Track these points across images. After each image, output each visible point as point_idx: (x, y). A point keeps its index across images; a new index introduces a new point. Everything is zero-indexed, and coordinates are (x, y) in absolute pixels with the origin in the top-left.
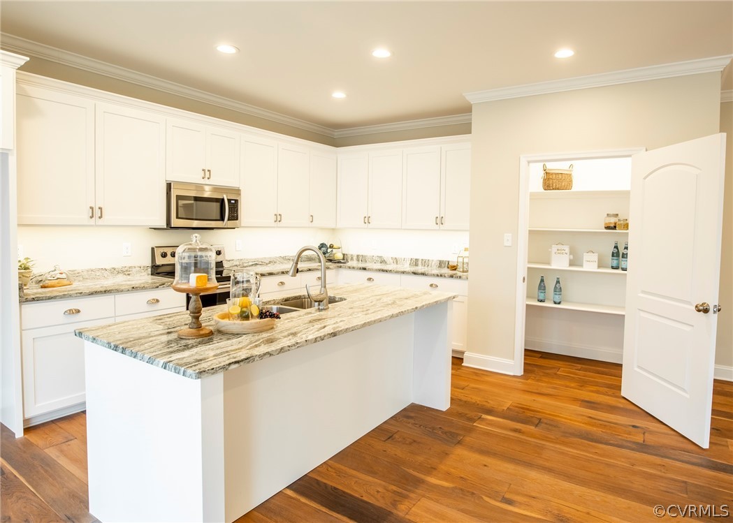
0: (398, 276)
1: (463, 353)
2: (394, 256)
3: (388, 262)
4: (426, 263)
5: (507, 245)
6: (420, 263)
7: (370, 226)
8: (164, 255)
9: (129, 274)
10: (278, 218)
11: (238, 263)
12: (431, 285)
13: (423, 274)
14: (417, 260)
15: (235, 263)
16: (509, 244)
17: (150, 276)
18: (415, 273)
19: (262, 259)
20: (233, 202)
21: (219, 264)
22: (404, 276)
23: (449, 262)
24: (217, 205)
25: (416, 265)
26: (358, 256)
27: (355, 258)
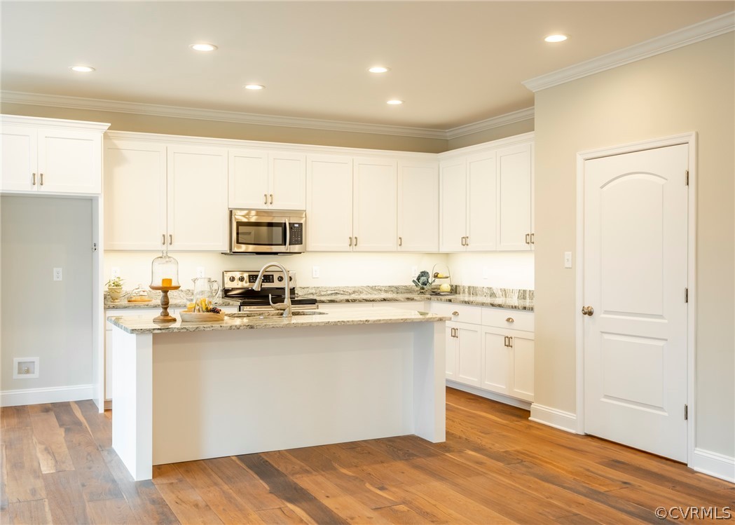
1: (530, 404)
2: (503, 287)
3: (497, 296)
5: (567, 266)
7: (470, 249)
8: (232, 279)
10: (353, 242)
11: (314, 291)
12: (508, 320)
13: (500, 306)
14: (524, 292)
15: (311, 291)
16: (568, 265)
18: (493, 305)
19: (344, 288)
20: (297, 225)
21: (292, 291)
24: (280, 229)
27: (466, 290)
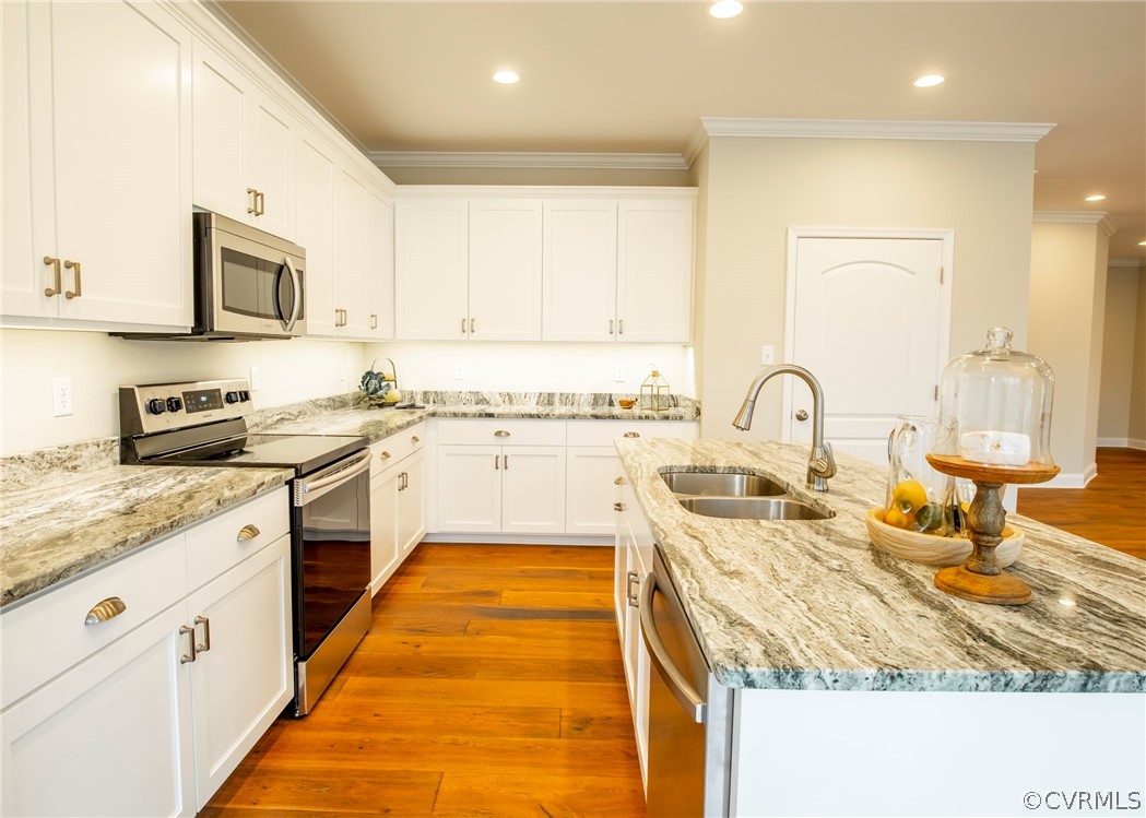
0: (562, 424)
2: (505, 390)
3: (492, 402)
4: (567, 399)
5: (766, 364)
6: (557, 400)
7: (474, 337)
9: (75, 468)
14: (551, 395)
16: (769, 361)
17: (119, 466)
18: (596, 416)
22: (572, 423)
23: (611, 395)
25: (550, 403)
26: (425, 393)
